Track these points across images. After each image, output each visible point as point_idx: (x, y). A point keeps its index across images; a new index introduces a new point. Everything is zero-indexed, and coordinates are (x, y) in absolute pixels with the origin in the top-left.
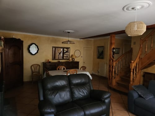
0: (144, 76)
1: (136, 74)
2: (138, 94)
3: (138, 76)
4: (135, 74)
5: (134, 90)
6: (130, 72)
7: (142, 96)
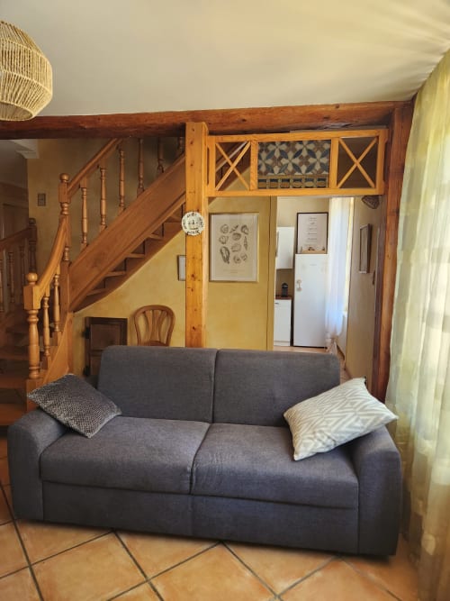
0: (86, 334)
1: (52, 330)
2: (59, 422)
3: (62, 338)
4: (47, 331)
5: (40, 409)
6: (28, 325)
7: (74, 425)
